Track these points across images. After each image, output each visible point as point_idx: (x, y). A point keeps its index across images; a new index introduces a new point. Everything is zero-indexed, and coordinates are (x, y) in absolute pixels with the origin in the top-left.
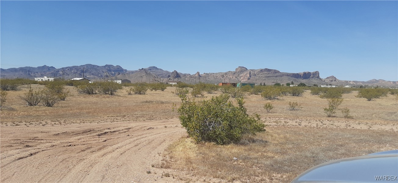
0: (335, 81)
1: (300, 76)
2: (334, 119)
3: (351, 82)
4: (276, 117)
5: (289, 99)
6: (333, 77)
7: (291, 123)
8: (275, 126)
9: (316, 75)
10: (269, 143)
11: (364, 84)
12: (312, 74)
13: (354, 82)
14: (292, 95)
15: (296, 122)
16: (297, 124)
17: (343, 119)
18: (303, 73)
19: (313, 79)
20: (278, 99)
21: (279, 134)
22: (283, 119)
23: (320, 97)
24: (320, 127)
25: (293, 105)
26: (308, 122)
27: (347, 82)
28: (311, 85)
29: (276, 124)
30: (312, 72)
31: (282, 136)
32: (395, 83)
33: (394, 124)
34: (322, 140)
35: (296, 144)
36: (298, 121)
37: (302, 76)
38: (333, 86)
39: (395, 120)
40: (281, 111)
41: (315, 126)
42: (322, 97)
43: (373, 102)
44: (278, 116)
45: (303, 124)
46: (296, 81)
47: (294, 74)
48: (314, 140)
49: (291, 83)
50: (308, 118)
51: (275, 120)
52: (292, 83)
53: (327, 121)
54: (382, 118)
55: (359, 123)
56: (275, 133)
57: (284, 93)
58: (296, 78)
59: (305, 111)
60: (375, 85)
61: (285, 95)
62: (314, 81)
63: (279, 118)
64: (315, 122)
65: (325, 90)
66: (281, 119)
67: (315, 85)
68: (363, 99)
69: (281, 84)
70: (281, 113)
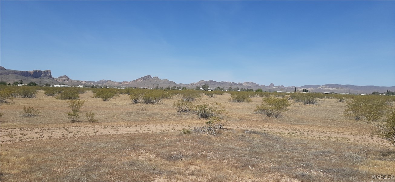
0: (68, 80)
1: (30, 74)
2: (79, 124)
3: (83, 82)
4: (9, 128)
5: (21, 102)
6: (65, 77)
7: (31, 135)
8: (9, 142)
9: (48, 74)
10: (6, 176)
11: (95, 84)
12: (43, 72)
13: (86, 82)
14: (23, 96)
15: (36, 133)
16: (38, 136)
17: (88, 123)
18: (33, 72)
19: (45, 78)
20: (6, 102)
21: (18, 156)
22: (17, 129)
23: (56, 98)
24: (67, 137)
25: (28, 110)
26: (50, 131)
27: (79, 82)
28: (43, 85)
29: (10, 139)
30: (44, 71)
31: (22, 158)
32: (121, 84)
33: (136, 125)
34: (76, 156)
35: (45, 169)
36: (38, 130)
37: (32, 74)
38: (66, 86)
39: (136, 120)
40: (13, 118)
41: (61, 136)
42: (58, 98)
43: (109, 102)
44: (10, 126)
45: (46, 134)
46: (25, 79)
47: (23, 72)
48: (66, 157)
49: (19, 82)
50: (49, 125)
51: (7, 133)
52: (21, 83)
53: (71, 127)
54: (124, 119)
55: (105, 127)
56: (12, 155)
57: (13, 95)
58: (25, 76)
59: (43, 117)
60: (105, 85)
61: (15, 96)
62: (46, 80)
63: (12, 130)
64: (58, 130)
65: (60, 90)
66: (15, 130)
67: (47, 85)
68: (98, 99)
69: (8, 83)
70: (13, 121)
